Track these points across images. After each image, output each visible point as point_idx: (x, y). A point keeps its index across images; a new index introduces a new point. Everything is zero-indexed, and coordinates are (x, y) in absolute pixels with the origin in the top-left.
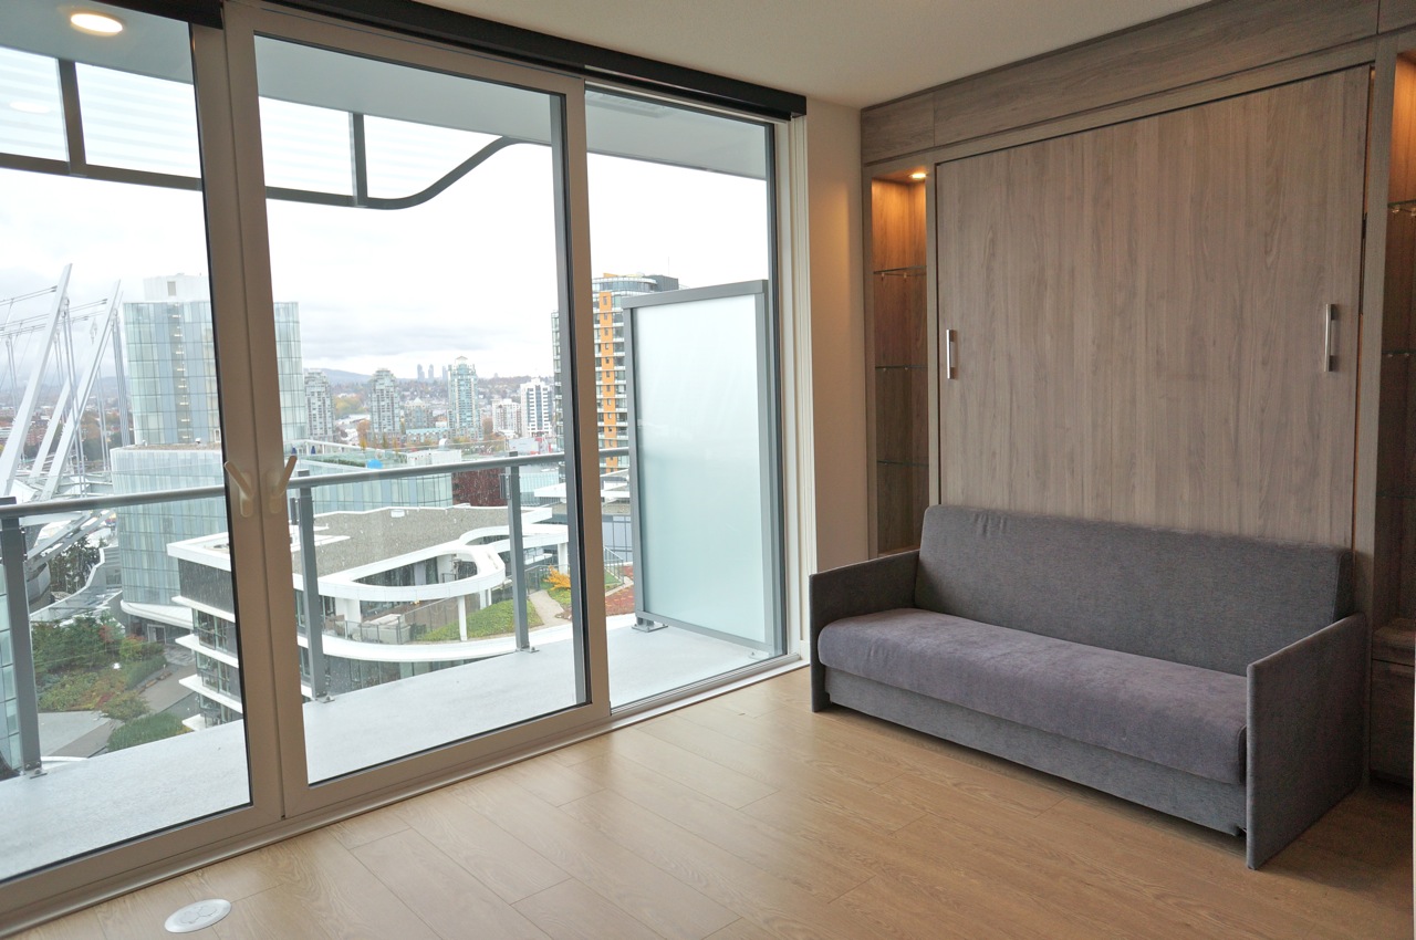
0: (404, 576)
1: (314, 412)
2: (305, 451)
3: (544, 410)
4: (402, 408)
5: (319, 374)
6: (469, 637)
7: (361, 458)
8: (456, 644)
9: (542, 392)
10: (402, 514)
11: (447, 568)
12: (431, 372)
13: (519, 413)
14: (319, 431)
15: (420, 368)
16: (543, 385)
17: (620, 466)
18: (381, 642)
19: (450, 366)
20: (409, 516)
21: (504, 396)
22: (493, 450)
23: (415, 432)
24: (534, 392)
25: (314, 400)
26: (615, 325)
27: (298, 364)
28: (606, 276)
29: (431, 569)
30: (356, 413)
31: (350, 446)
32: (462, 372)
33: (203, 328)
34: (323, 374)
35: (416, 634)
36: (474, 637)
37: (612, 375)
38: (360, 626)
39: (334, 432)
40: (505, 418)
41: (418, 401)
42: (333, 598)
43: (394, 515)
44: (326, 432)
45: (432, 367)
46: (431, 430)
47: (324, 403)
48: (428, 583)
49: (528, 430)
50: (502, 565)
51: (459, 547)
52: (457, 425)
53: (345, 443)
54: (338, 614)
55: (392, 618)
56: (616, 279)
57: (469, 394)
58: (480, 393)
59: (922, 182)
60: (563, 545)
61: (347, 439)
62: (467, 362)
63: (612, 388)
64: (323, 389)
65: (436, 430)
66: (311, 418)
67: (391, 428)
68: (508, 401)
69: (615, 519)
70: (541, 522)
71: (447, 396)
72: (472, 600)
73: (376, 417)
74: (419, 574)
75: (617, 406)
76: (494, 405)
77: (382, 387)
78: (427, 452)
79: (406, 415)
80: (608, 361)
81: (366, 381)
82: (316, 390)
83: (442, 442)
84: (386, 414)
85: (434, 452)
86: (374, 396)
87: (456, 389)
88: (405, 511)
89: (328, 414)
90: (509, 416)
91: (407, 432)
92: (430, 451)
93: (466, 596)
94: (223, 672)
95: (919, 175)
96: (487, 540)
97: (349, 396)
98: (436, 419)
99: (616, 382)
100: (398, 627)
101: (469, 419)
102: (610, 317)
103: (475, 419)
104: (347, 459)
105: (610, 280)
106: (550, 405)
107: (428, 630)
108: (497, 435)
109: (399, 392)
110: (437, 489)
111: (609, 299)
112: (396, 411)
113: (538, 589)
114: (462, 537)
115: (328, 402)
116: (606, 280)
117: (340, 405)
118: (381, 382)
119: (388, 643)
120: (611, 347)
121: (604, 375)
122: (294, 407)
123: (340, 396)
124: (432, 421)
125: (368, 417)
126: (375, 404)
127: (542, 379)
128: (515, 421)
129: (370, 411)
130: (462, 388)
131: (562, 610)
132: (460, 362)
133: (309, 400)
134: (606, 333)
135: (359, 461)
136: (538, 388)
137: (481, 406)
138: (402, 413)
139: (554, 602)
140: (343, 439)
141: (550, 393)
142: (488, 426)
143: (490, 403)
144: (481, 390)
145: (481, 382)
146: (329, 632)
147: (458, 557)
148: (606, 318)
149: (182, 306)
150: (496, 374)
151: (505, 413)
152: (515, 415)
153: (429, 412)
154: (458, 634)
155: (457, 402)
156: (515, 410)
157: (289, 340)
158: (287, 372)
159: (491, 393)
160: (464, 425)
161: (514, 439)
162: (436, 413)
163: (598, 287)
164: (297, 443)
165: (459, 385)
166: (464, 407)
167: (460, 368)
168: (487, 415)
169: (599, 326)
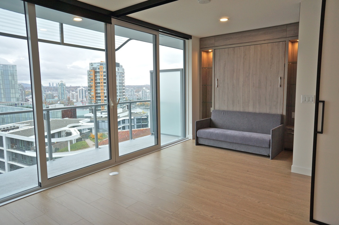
0: (52, 136)
2: (19, 105)
3: (84, 95)
4: (45, 94)
5: (21, 84)
6: (71, 151)
8: (67, 152)
9: (83, 90)
11: (63, 134)
12: (53, 85)
13: (77, 95)
14: (21, 100)
15: (50, 83)
16: (83, 89)
17: (105, 109)
19: (58, 84)
21: (73, 91)
22: (70, 104)
23: (49, 100)
24: (81, 90)
25: (20, 91)
26: (103, 74)
27: (16, 82)
28: (101, 62)
29: (59, 134)
32: (62, 85)
34: (22, 84)
35: (57, 150)
37: (103, 86)
39: (25, 100)
40: (73, 97)
41: (49, 92)
44: (23, 100)
45: (53, 83)
46: (53, 100)
47: (22, 92)
48: (58, 138)
49: (80, 100)
50: (79, 133)
51: (66, 128)
52: (61, 98)
57: (64, 90)
58: (67, 90)
60: (93, 128)
61: (29, 102)
62: (63, 82)
63: (103, 90)
64: (22, 88)
65: (55, 100)
68: (74, 93)
69: (105, 121)
70: (87, 122)
71: (57, 91)
72: (71, 141)
74: (56, 135)
75: (104, 94)
76: (70, 93)
78: (55, 105)
79: (46, 96)
80: (102, 83)
82: (20, 88)
83: (58, 102)
87: (60, 89)
89: (24, 95)
90: (74, 96)
91: (47, 100)
92: (56, 104)
93: (69, 141)
96: (74, 127)
97: (29, 90)
98: (55, 97)
99: (104, 88)
102: (102, 72)
103: (65, 97)
105: (103, 63)
106: (85, 94)
107: (60, 149)
108: (71, 101)
109: (44, 90)
110: (58, 115)
111: (102, 68)
113: (87, 139)
114: (67, 126)
115: (23, 92)
116: (101, 63)
120: (103, 79)
121: (101, 86)
122: (15, 93)
123: (27, 90)
124: (53, 97)
127: (83, 87)
128: (76, 98)
130: (62, 89)
131: (94, 144)
132: (61, 82)
134: (101, 76)
136: (82, 89)
137: (67, 94)
138: (45, 95)
139: (92, 142)
140: (28, 102)
141: (85, 91)
142: (69, 99)
143: (69, 93)
144: (67, 89)
145: (67, 88)
146: (32, 151)
147: (66, 131)
148: (101, 72)
150: (71, 86)
151: (73, 95)
152: (76, 96)
153: (52, 95)
154: (68, 150)
155: (60, 92)
156: (76, 95)
157: (14, 75)
158: (13, 83)
159: (69, 90)
160: (62, 98)
161: (76, 102)
162: (54, 95)
163: (99, 65)
164: (17, 102)
165: (61, 88)
166: (62, 94)
167: (61, 84)
168: (69, 96)
169: (100, 74)
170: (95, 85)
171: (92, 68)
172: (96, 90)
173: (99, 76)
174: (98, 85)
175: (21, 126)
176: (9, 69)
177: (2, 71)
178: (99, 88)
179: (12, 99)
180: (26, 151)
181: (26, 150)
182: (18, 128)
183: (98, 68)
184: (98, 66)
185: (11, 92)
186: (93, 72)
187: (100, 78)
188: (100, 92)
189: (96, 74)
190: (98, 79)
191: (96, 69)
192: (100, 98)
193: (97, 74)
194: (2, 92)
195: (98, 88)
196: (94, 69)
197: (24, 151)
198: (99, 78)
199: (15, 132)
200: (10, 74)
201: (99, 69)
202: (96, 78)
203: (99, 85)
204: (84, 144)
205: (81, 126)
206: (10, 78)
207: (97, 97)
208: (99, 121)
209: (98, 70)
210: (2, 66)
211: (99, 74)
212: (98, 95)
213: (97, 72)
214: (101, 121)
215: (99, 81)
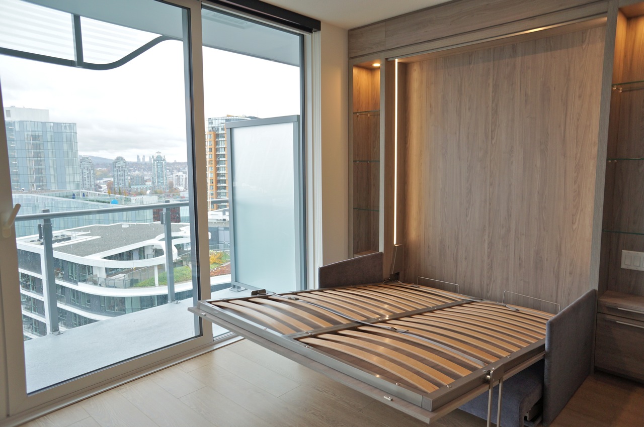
0: (129, 256)
1: (85, 176)
2: (79, 195)
4: (129, 175)
5: (87, 158)
6: (160, 285)
7: (108, 199)
8: (153, 288)
10: (128, 226)
11: (149, 252)
12: (144, 159)
13: (186, 179)
14: (87, 186)
15: (138, 157)
18: (116, 287)
19: (153, 157)
20: (131, 227)
21: (179, 171)
22: (173, 195)
23: (136, 187)
25: (85, 171)
27: (76, 153)
28: (228, 116)
29: (141, 252)
30: (106, 178)
31: (103, 193)
32: (159, 159)
33: (26, 134)
34: (90, 158)
35: (133, 283)
36: (162, 285)
38: (105, 280)
39: (95, 186)
40: (179, 181)
41: (137, 172)
42: (92, 267)
43: (123, 226)
44: (91, 186)
45: (144, 156)
46: (143, 186)
47: (90, 172)
48: (140, 259)
50: (176, 251)
51: (155, 242)
52: (156, 184)
53: (100, 191)
54: (94, 273)
55: (121, 276)
56: (232, 118)
57: (162, 169)
58: (168, 169)
59: (378, 68)
61: (102, 190)
62: (161, 155)
64: (90, 166)
65: (146, 186)
66: (83, 179)
67: (123, 185)
68: (180, 174)
71: (151, 170)
72: (161, 267)
73: (116, 179)
74: (136, 255)
76: (174, 175)
77: (120, 165)
78: (141, 197)
79: (131, 179)
81: (111, 162)
82: (86, 166)
83: (148, 192)
84: (121, 178)
85: (144, 197)
86: (115, 169)
87: (156, 167)
88: (129, 224)
89: (92, 178)
90: (181, 180)
91: (132, 187)
93: (158, 265)
94: (34, 303)
95: (377, 65)
97: (103, 169)
98: (146, 181)
100: (124, 280)
101: (161, 181)
103: (164, 182)
104: (101, 200)
105: (230, 118)
107: (139, 281)
108: (175, 189)
109: (128, 168)
110: (145, 214)
112: (126, 177)
114: (157, 237)
115: (92, 172)
116: (228, 118)
117: (99, 173)
118: (119, 163)
119: (119, 288)
122: (74, 174)
123: (98, 169)
124: (143, 182)
125: (112, 180)
126: (116, 173)
128: (184, 183)
129: (113, 177)
130: (159, 167)
132: (157, 155)
133: (82, 171)
135: (107, 201)
137: (168, 176)
138: (129, 178)
142: (171, 184)
143: (172, 174)
144: (168, 168)
145: (168, 164)
146: (89, 283)
147: (154, 247)
149: (14, 122)
150: (175, 161)
151: (179, 179)
152: (184, 180)
153: (142, 178)
154: (154, 283)
155: (156, 173)
156: (184, 177)
157: (71, 141)
158: (70, 157)
159: (173, 169)
160: (159, 184)
161: (184, 191)
162: (146, 178)
163: (224, 121)
164: (75, 191)
165: (157, 165)
166: (160, 176)
167: (158, 157)
168: (171, 179)
169: (224, 139)
170: (215, 160)
171: (211, 129)
172: (217, 169)
173: (223, 142)
174: (221, 159)
175: (74, 235)
176: (64, 130)
177: (52, 135)
178: (223, 166)
179: (68, 185)
180: (79, 283)
181: (80, 281)
182: (69, 239)
183: (222, 127)
184: (222, 125)
185: (67, 172)
186: (212, 135)
187: (225, 146)
188: (225, 172)
189: (217, 140)
190: (221, 149)
191: (218, 129)
192: (224, 185)
193: (220, 139)
194: (52, 172)
195: (221, 166)
196: (214, 129)
197: (76, 283)
198: (223, 146)
199: (62, 246)
200: (65, 140)
201: (223, 129)
202: (217, 147)
203: (223, 159)
204: (185, 272)
205: (182, 237)
206: (65, 147)
207: (218, 181)
208: (219, 229)
209: (223, 132)
210: (52, 124)
211: (222, 139)
212: (221, 178)
213: (220, 135)
214: (223, 229)
215: (223, 153)
